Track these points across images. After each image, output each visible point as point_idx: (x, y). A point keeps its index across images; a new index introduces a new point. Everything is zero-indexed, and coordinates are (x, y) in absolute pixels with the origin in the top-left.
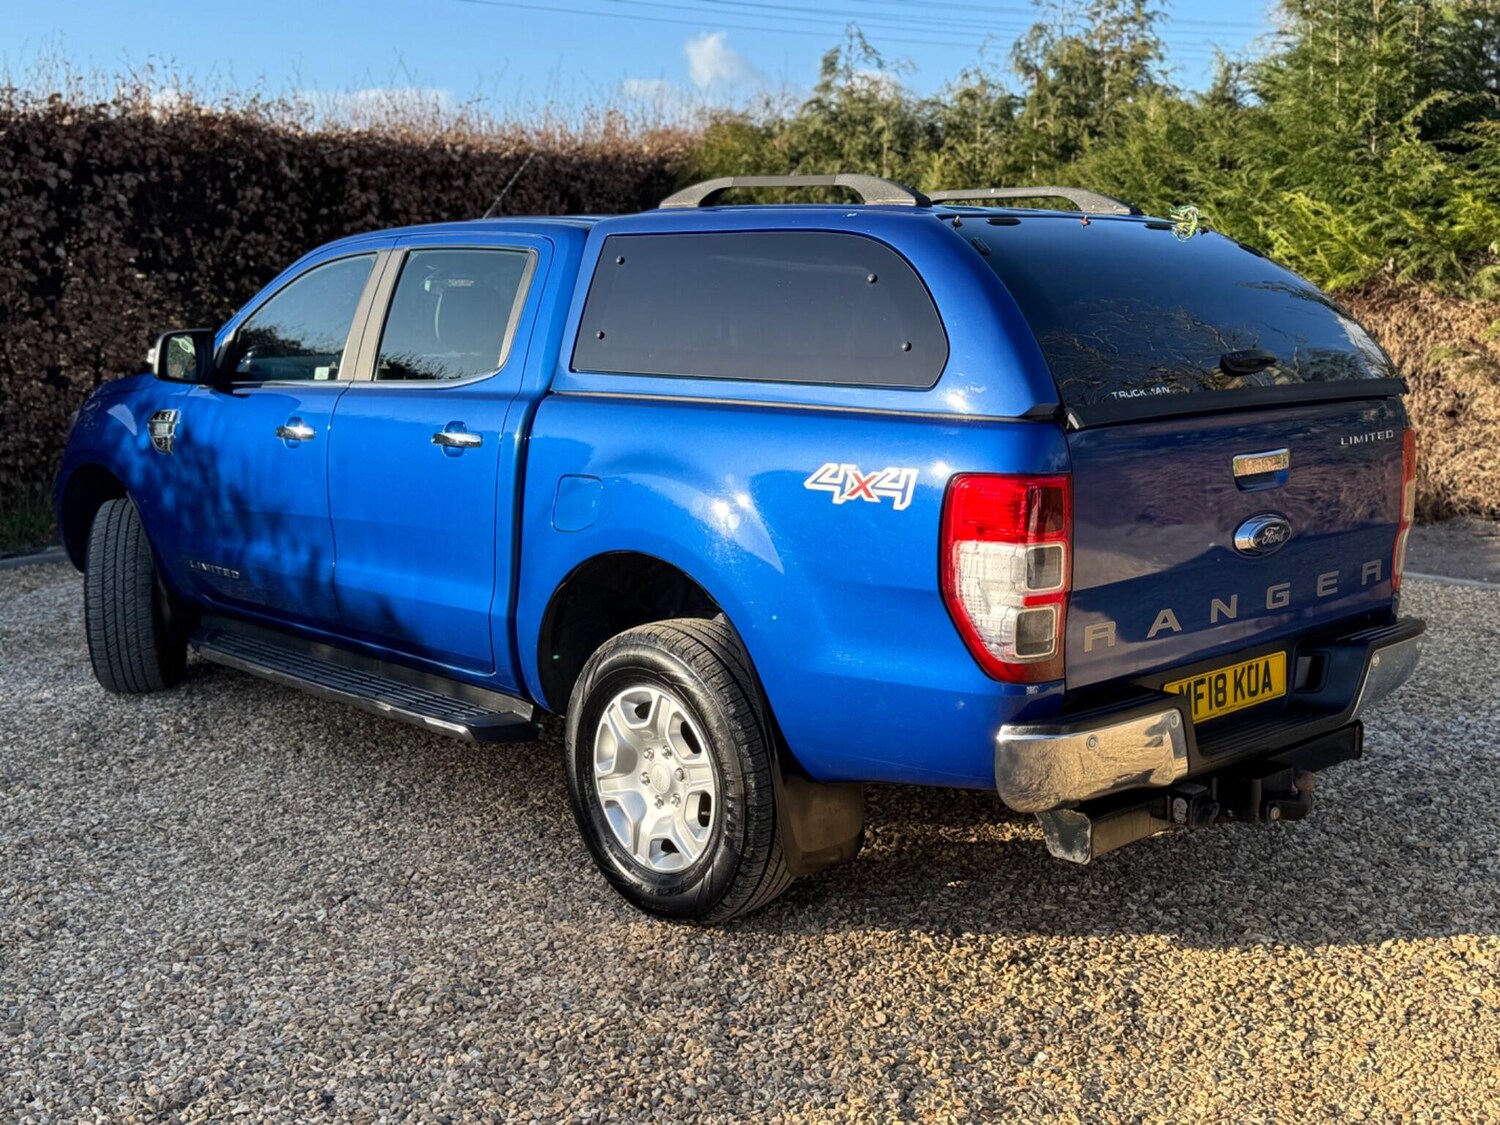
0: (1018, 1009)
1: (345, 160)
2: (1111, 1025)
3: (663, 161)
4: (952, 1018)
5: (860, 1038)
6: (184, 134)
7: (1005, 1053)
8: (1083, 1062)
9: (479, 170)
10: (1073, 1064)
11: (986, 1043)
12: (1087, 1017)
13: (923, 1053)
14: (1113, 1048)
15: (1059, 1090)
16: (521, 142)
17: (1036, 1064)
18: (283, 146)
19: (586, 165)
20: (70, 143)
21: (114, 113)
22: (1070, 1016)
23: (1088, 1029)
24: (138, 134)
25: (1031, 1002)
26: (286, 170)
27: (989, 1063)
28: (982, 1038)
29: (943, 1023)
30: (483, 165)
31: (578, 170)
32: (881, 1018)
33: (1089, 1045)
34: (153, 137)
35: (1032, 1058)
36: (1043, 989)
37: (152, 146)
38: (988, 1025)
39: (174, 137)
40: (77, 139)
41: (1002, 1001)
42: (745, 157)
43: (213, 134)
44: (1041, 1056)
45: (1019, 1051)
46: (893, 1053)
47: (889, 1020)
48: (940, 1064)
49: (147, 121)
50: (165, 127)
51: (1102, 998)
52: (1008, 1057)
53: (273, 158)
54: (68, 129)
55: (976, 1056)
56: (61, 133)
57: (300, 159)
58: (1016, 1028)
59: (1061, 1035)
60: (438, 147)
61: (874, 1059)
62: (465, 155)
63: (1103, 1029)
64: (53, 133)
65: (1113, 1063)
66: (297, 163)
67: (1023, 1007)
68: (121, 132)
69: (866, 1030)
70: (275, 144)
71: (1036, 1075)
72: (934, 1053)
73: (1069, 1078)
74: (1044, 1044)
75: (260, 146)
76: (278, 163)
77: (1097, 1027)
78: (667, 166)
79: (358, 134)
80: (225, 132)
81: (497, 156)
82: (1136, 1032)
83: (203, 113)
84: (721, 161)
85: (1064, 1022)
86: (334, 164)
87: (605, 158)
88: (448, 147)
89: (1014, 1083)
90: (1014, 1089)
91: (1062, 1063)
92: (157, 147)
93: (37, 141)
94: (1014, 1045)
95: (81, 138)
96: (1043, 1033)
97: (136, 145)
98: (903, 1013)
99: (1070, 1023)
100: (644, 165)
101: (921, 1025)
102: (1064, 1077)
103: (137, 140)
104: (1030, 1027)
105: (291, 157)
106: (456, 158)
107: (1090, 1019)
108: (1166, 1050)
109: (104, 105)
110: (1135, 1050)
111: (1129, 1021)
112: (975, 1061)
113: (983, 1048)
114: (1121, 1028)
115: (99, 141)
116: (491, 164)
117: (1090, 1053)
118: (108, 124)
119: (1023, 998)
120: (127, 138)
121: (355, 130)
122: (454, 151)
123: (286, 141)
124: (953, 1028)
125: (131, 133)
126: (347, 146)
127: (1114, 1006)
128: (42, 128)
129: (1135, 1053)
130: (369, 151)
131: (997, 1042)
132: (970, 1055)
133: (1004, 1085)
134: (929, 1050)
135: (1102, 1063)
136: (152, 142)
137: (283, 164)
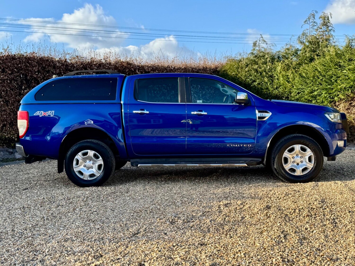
0: (309, 223)
1: (150, 70)
2: (330, 226)
3: (216, 68)
4: (294, 225)
5: (274, 228)
6: (117, 66)
7: (306, 231)
8: (324, 232)
9: (177, 71)
10: (322, 232)
11: (302, 229)
12: (325, 225)
13: (288, 230)
14: (331, 230)
15: (319, 236)
16: (186, 65)
17: (314, 232)
18: (137, 67)
19: (200, 70)
20: (95, 67)
21: (103, 61)
22: (321, 225)
23: (325, 227)
24: (109, 66)
25: (312, 223)
26: (138, 72)
27: (303, 232)
28: (301, 228)
29: (293, 226)
30: (178, 70)
31: (198, 70)
32: (279, 224)
33: (325, 229)
34: (111, 66)
35: (313, 232)
36: (315, 221)
37: (111, 68)
38: (303, 226)
39: (116, 66)
40: (96, 67)
41: (305, 222)
42: (235, 66)
43: (123, 65)
44: (315, 231)
45: (310, 230)
46: (282, 230)
47: (280, 225)
48: (292, 232)
49: (110, 64)
50: (114, 64)
51: (328, 222)
52: (307, 231)
53: (135, 70)
54: (95, 65)
55: (300, 231)
56: (93, 65)
57: (140, 70)
58: (309, 227)
59: (319, 228)
60: (168, 67)
61: (278, 231)
62: (174, 68)
63: (329, 227)
64: (92, 65)
65: (331, 233)
66: (140, 71)
67: (310, 223)
68: (105, 65)
69: (276, 226)
70: (136, 67)
71: (314, 234)
72: (291, 230)
73: (321, 235)
74: (315, 229)
75: (132, 67)
76: (136, 71)
77: (327, 227)
78: (217, 69)
79: (152, 64)
80: (125, 65)
81: (181, 68)
82: (336, 228)
83: (121, 61)
84: (230, 67)
85: (320, 226)
86: (147, 71)
87: (204, 68)
88: (170, 67)
89: (309, 235)
90: (309, 236)
91: (319, 232)
92: (112, 68)
93: (89, 67)
94: (309, 229)
95: (97, 66)
96: (315, 228)
97: (108, 68)
98: (283, 224)
99: (321, 226)
100: (212, 69)
101: (288, 226)
102: (320, 234)
103: (108, 67)
104: (312, 227)
105: (139, 69)
106: (172, 69)
107: (325, 226)
108: (343, 231)
109: (101, 60)
110: (336, 230)
111: (334, 226)
112: (300, 232)
113: (301, 230)
114: (333, 227)
115: (101, 67)
116: (180, 70)
117: (326, 231)
118: (103, 63)
119: (310, 222)
120: (106, 66)
121: (151, 64)
122: (172, 67)
123: (138, 66)
124: (295, 226)
125: (107, 65)
126: (150, 67)
127: (331, 223)
128: (89, 64)
129: (336, 231)
130: (155, 68)
131: (305, 229)
132: (299, 231)
133: (307, 235)
134: (290, 230)
135: (328, 233)
136: (111, 67)
137: (137, 71)
